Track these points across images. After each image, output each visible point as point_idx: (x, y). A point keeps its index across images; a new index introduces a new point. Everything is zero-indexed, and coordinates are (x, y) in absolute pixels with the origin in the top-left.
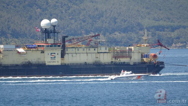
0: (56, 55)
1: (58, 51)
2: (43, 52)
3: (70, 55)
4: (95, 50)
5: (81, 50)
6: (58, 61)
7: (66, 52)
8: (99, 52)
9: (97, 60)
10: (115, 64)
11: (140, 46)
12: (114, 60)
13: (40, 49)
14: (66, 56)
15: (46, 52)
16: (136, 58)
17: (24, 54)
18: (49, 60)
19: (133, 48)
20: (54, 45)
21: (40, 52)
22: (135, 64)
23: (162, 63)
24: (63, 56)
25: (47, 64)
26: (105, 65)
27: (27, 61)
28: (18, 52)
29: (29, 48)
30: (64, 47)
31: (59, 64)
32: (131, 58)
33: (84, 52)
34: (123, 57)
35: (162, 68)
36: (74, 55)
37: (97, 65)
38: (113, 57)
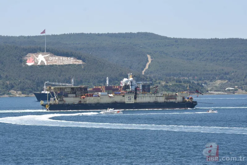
0: (131, 98)
1: (133, 96)
2: (123, 96)
3: (140, 98)
4: (155, 95)
5: (146, 95)
6: (133, 101)
7: (137, 96)
8: (157, 96)
9: (156, 100)
10: (167, 103)
11: (182, 93)
12: (166, 100)
13: (122, 94)
14: (137, 98)
15: (126, 96)
16: (179, 99)
17: (113, 97)
18: (128, 100)
19: (177, 94)
20: (131, 92)
21: (122, 96)
22: (178, 103)
23: (196, 102)
24: (135, 98)
25: (126, 103)
26: (161, 103)
27: (114, 101)
28: (109, 96)
29: (116, 94)
30: (136, 94)
31: (133, 102)
32: (176, 99)
33: (148, 96)
34: (172, 99)
35: (196, 105)
36: (142, 98)
37: (155, 103)
38: (165, 99)
